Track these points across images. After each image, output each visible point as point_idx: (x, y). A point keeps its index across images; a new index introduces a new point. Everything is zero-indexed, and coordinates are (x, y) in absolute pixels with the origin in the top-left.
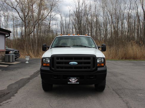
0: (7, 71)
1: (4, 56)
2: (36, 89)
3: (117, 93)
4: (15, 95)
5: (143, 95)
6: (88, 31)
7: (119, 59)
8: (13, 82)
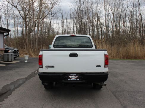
0: (4, 70)
1: (3, 55)
2: (32, 90)
3: (115, 96)
4: (8, 97)
5: (143, 98)
6: (90, 30)
7: (120, 58)
8: (9, 83)
